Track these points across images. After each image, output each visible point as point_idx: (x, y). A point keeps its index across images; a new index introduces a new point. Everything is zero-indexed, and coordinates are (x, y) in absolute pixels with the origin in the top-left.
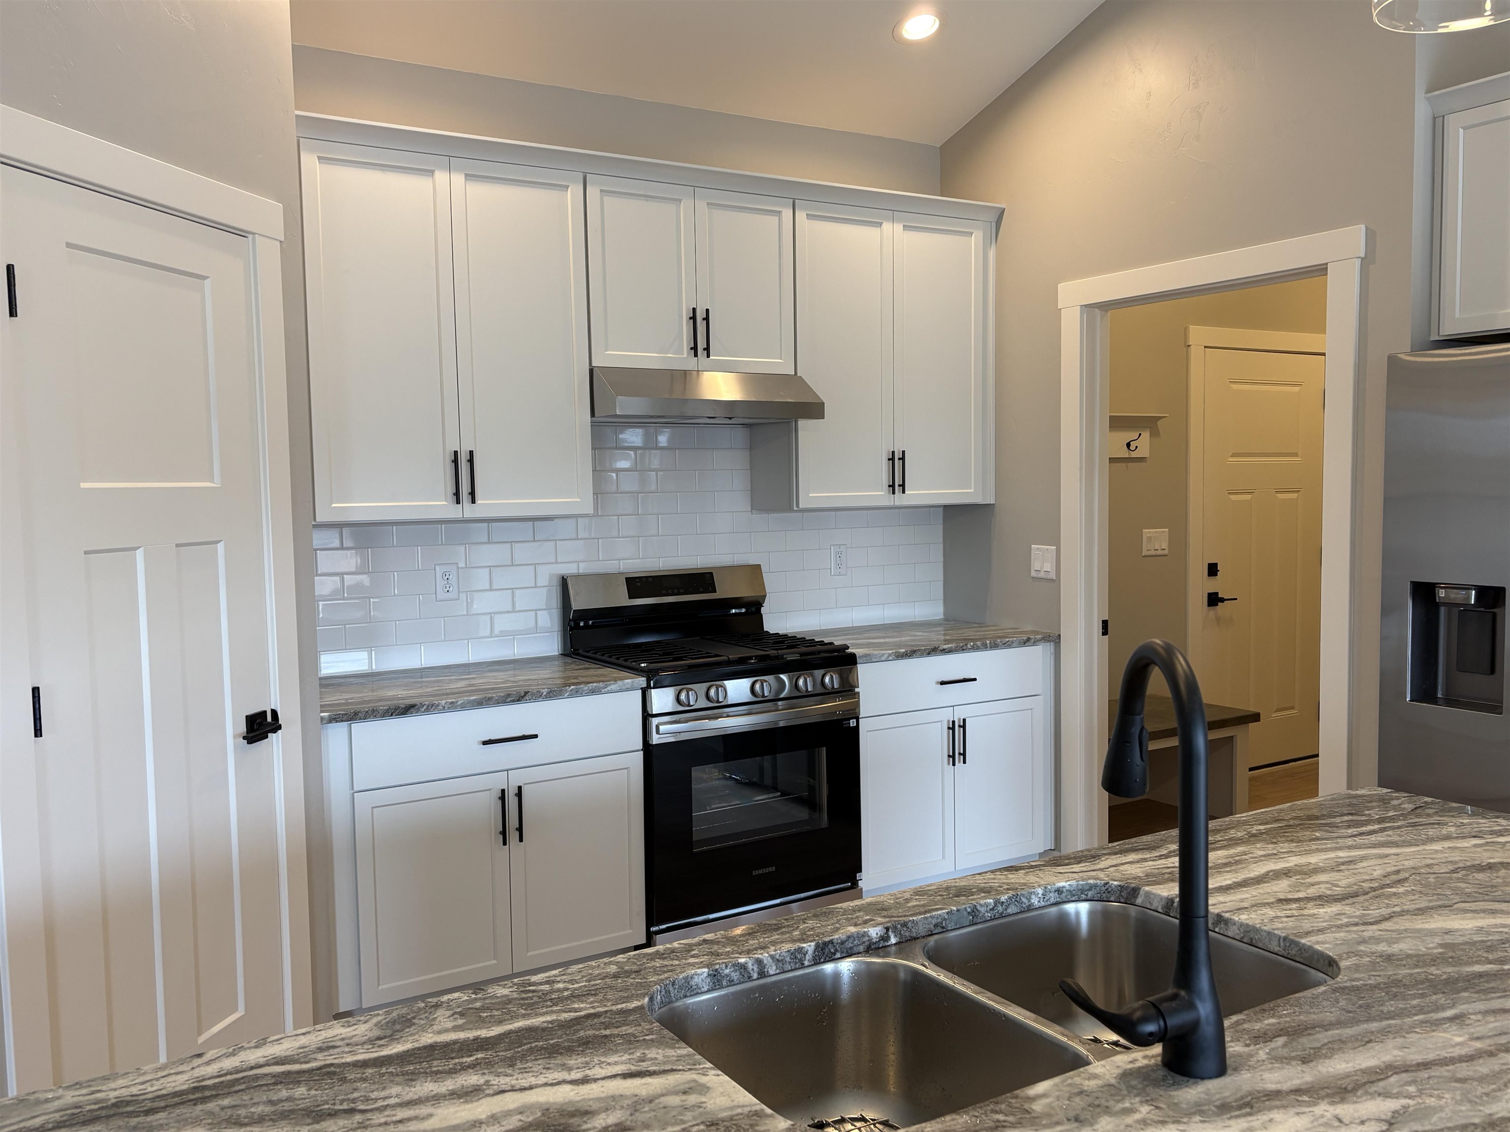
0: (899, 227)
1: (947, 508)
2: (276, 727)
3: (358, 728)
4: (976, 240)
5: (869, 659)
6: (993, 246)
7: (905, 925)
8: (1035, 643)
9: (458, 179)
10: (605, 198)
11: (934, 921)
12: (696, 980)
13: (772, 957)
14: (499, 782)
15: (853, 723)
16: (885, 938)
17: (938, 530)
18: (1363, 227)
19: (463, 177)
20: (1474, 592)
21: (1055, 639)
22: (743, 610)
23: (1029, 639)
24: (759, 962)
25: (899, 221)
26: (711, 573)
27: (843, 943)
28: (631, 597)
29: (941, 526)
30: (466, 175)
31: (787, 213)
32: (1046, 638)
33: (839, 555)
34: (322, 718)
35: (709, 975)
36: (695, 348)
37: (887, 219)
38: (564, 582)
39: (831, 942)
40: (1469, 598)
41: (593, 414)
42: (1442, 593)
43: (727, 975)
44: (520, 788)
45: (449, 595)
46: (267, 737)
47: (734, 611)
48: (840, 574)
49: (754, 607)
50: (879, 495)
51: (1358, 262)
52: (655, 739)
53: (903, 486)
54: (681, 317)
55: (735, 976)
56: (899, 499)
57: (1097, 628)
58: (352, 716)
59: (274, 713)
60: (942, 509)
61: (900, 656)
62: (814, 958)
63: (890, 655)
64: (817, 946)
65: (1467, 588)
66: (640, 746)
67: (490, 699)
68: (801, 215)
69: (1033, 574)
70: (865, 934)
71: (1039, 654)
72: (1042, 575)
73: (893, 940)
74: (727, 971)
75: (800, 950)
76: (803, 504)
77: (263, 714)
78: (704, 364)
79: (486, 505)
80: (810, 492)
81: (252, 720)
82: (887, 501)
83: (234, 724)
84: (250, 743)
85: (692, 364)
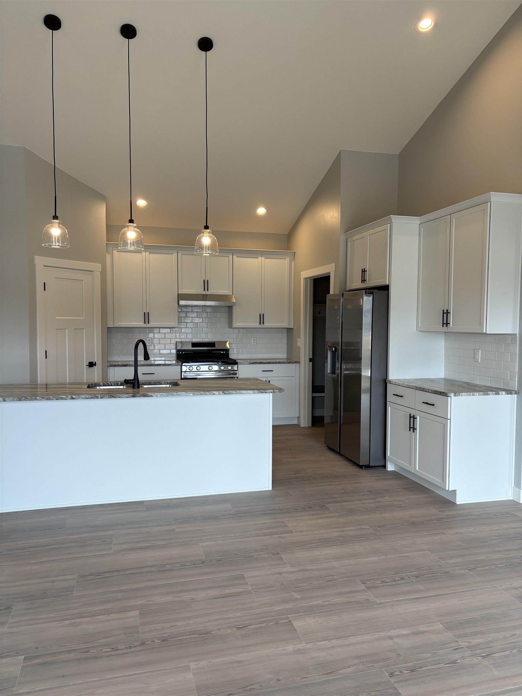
0: (263, 258)
2: (95, 365)
3: (116, 368)
4: (288, 260)
5: (241, 364)
6: (293, 262)
8: (293, 363)
9: (147, 253)
10: (183, 256)
17: (285, 335)
18: (334, 264)
20: (334, 348)
21: (299, 362)
22: (224, 352)
23: (290, 362)
25: (263, 257)
26: (215, 343)
28: (192, 347)
29: (286, 334)
30: (149, 253)
31: (231, 257)
32: (296, 362)
33: (254, 340)
34: (108, 365)
36: (204, 289)
37: (260, 256)
38: (177, 343)
41: (178, 304)
42: (331, 348)
45: (149, 345)
46: (93, 367)
47: (222, 352)
48: (254, 345)
49: (228, 351)
50: (257, 325)
51: (335, 272)
52: (183, 377)
53: (263, 322)
54: (202, 282)
56: (262, 326)
57: (308, 360)
58: (115, 366)
59: (95, 362)
60: (286, 329)
61: (250, 364)
63: (248, 363)
66: (180, 378)
67: (144, 365)
68: (235, 257)
69: (298, 346)
71: (295, 366)
76: (234, 326)
77: (93, 362)
78: (207, 293)
79: (152, 324)
80: (237, 324)
81: (89, 363)
82: (259, 326)
83: (86, 363)
84: (89, 367)
85: (204, 293)
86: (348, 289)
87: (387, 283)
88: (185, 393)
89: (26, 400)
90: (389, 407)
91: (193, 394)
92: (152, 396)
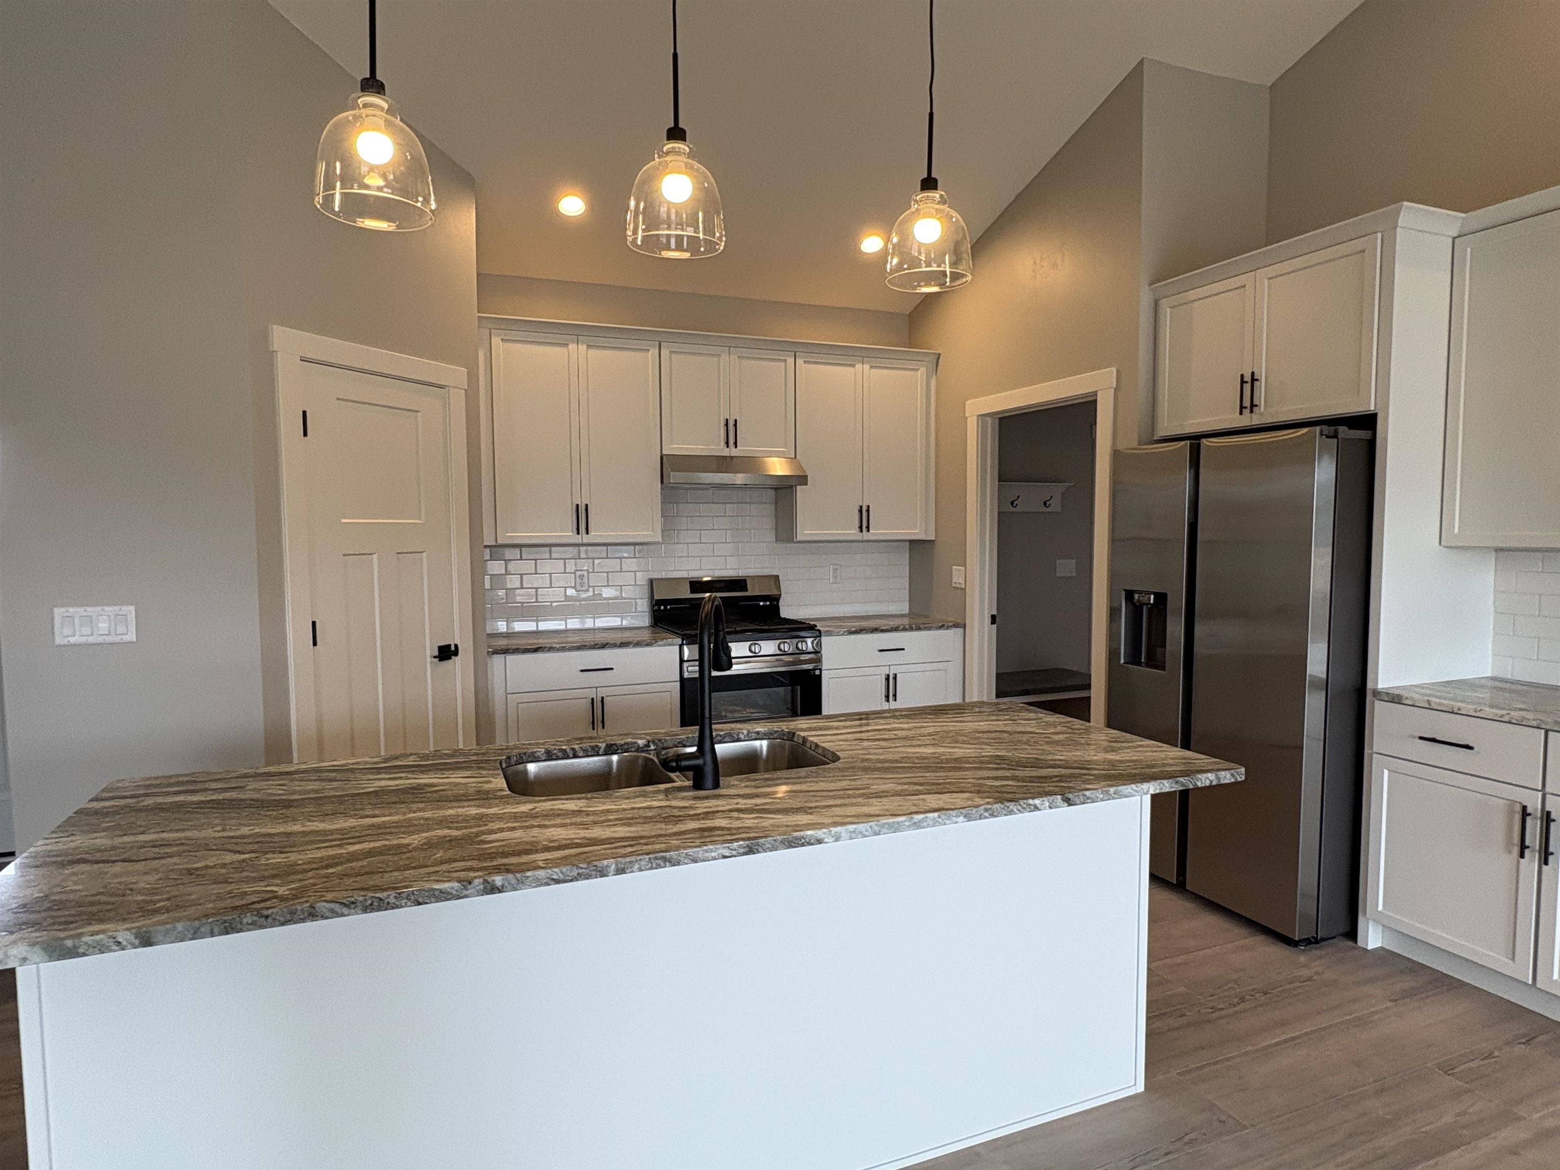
0: (867, 367)
1: (911, 542)
2: (456, 653)
3: (510, 658)
4: (922, 372)
5: (829, 633)
6: (934, 377)
7: (660, 740)
8: (948, 628)
9: (582, 348)
10: (674, 356)
11: (678, 741)
12: (539, 754)
13: (581, 748)
14: (592, 693)
15: (817, 672)
16: (648, 745)
17: (905, 557)
18: (1114, 370)
19: (585, 347)
20: (1152, 596)
21: (964, 626)
22: (768, 603)
23: (943, 626)
24: (573, 749)
25: (867, 363)
26: (745, 580)
27: (622, 745)
28: (692, 592)
29: (908, 554)
30: (588, 346)
31: (791, 360)
32: (956, 626)
33: (835, 570)
34: (488, 652)
35: (545, 752)
36: (727, 443)
37: (859, 362)
38: (651, 582)
39: (615, 744)
40: (1150, 600)
41: (662, 482)
42: (1136, 596)
43: (555, 754)
44: (603, 698)
45: (583, 589)
46: (450, 658)
47: (761, 604)
48: (836, 583)
49: (775, 600)
50: (852, 532)
51: (1113, 390)
52: (686, 675)
53: (868, 528)
54: (719, 424)
55: (560, 755)
56: (866, 536)
57: (988, 620)
58: (506, 651)
59: (456, 646)
60: (908, 543)
61: (852, 633)
62: (605, 751)
63: (845, 632)
64: (607, 745)
65: (1150, 593)
66: (678, 679)
67: (585, 646)
68: (800, 361)
69: (954, 585)
70: (636, 743)
71: (953, 635)
72: (958, 586)
73: (652, 747)
74: (555, 752)
75: (597, 746)
76: (800, 538)
77: (449, 646)
78: (734, 452)
79: (596, 535)
80: (805, 530)
81: (441, 649)
82: (859, 536)
83: (431, 650)
84: (440, 661)
85: (726, 452)
86: (1161, 433)
87: (1372, 408)
88: (939, 817)
89: (262, 927)
90: (1386, 772)
91: (965, 816)
92: (820, 841)
